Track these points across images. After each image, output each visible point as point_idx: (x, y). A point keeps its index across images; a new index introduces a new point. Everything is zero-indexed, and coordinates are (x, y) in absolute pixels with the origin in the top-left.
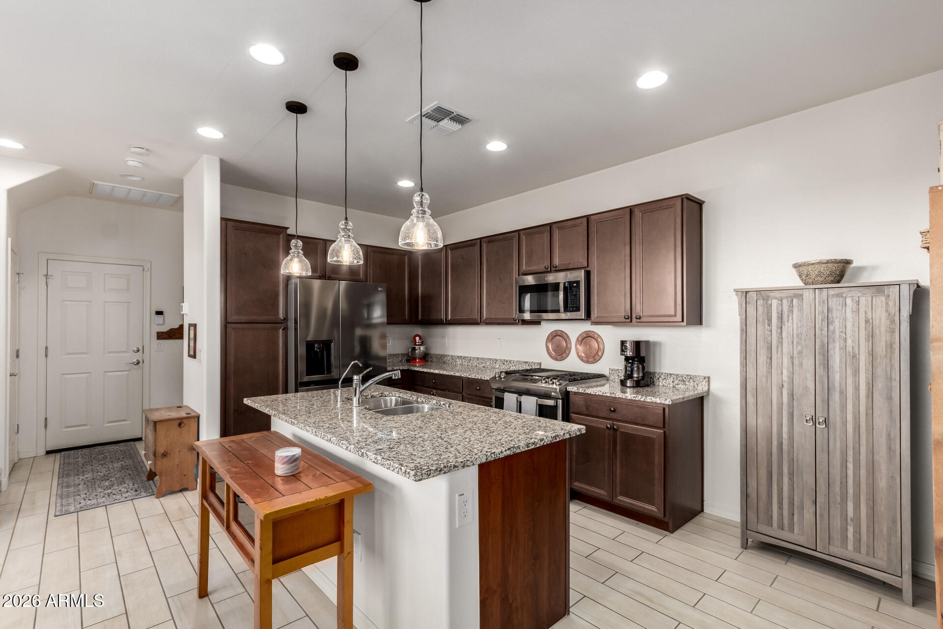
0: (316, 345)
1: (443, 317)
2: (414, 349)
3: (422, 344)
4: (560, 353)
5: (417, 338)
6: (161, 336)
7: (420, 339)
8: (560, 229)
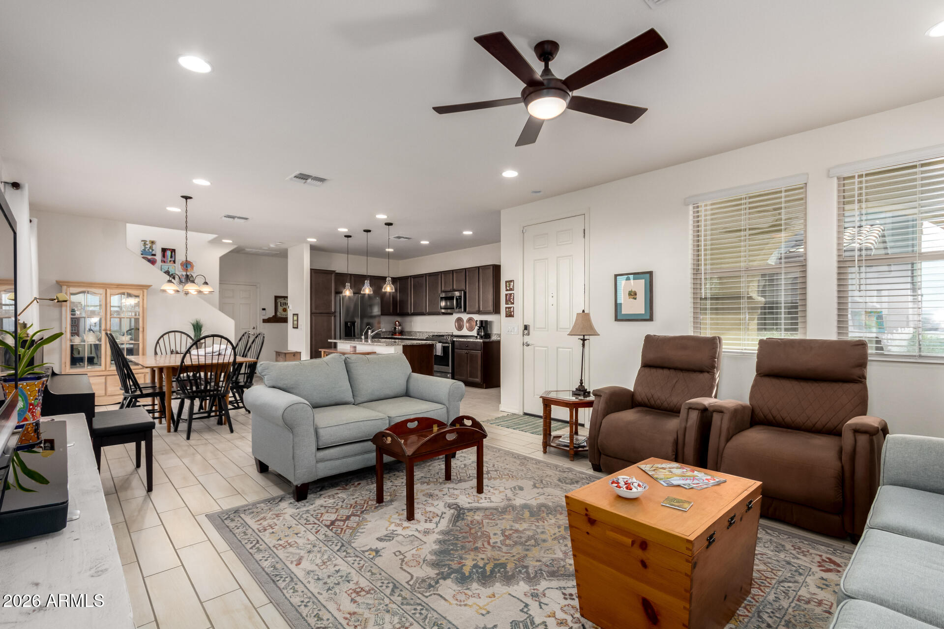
0: (349, 324)
1: (409, 311)
2: (395, 328)
3: (400, 325)
4: (460, 328)
5: (397, 323)
6: (265, 321)
7: (399, 323)
8: (456, 272)
